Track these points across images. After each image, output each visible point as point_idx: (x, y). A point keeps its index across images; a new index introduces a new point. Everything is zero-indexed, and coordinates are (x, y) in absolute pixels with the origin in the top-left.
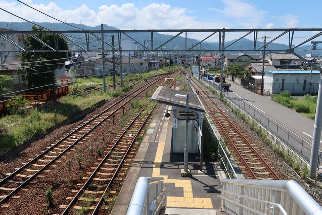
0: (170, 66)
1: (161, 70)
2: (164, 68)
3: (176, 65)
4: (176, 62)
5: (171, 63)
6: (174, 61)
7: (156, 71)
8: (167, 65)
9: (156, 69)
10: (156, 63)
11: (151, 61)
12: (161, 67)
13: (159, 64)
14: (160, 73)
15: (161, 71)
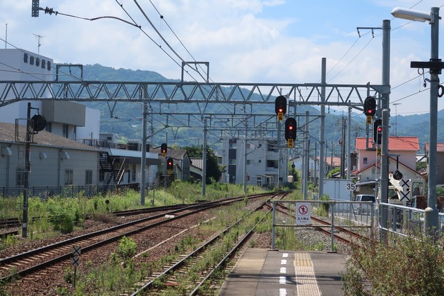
0: (208, 182)
1: (162, 193)
2: (180, 184)
3: (232, 181)
4: (232, 170)
5: (213, 170)
6: (224, 164)
7: (138, 196)
8: (192, 178)
9: (135, 187)
10: (137, 160)
11: (115, 152)
12: (165, 181)
13: (153, 169)
14: (158, 204)
15: (163, 197)
